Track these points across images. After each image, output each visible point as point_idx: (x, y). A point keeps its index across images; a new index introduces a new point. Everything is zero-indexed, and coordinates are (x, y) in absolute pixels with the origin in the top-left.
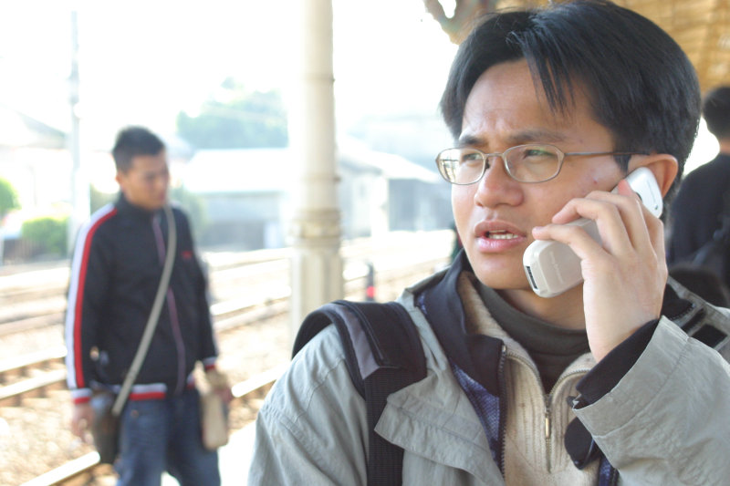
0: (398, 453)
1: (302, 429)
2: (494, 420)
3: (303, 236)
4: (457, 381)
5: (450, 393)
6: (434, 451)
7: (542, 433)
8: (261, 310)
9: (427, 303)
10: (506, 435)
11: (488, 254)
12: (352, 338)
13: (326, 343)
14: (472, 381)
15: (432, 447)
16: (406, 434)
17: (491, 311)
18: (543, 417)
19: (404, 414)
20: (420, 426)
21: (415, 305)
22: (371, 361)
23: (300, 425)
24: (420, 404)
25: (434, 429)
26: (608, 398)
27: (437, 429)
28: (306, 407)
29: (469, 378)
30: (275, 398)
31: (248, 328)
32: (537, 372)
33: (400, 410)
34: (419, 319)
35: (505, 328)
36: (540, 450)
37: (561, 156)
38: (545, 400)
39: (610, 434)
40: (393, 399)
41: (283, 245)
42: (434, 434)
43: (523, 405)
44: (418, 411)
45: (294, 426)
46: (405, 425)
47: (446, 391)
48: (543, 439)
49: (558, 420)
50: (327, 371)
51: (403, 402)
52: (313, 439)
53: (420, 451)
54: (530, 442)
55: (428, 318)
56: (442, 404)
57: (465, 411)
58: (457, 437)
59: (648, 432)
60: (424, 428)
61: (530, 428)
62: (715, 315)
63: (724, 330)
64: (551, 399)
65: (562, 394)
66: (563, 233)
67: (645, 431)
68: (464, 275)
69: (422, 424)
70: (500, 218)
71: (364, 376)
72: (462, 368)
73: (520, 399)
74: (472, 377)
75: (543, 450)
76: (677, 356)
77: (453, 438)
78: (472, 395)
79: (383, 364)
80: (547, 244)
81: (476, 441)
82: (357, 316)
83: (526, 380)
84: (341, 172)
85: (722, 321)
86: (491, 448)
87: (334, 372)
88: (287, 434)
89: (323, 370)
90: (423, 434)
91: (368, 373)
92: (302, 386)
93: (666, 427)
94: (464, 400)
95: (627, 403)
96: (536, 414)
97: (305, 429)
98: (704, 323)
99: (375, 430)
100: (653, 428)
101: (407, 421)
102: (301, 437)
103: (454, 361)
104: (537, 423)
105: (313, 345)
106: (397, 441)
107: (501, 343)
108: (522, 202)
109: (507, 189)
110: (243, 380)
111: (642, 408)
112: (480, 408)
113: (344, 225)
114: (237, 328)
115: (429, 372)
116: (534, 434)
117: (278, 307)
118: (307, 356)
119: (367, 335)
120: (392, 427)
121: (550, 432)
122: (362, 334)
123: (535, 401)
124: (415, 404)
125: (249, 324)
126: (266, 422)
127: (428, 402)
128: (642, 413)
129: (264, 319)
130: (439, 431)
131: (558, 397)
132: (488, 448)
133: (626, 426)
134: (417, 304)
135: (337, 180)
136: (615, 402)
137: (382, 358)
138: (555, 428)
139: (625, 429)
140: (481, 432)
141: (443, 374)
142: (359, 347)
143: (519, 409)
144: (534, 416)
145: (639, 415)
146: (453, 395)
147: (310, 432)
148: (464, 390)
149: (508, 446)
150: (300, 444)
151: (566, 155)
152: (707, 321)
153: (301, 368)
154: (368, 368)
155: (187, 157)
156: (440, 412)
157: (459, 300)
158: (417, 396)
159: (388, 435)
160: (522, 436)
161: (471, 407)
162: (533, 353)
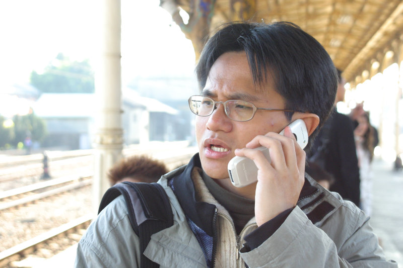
1: (103, 253)
2: (210, 250)
3: (102, 143)
4: (190, 228)
5: (186, 234)
7: (235, 257)
8: (77, 184)
9: (174, 184)
10: (216, 261)
11: (210, 158)
12: (133, 202)
13: (118, 205)
14: (198, 228)
15: (175, 264)
16: (161, 256)
17: (209, 189)
18: (235, 248)
19: (160, 245)
20: (169, 252)
21: (168, 185)
22: (143, 216)
23: (101, 250)
24: (169, 240)
25: (176, 254)
26: (256, 251)
27: (178, 254)
28: (105, 241)
29: (197, 226)
30: (88, 235)
31: (68, 194)
32: (233, 224)
33: (158, 243)
34: (170, 193)
35: (216, 198)
36: (233, 266)
37: (255, 109)
38: (237, 239)
40: (154, 237)
41: (90, 148)
42: (177, 256)
43: (225, 241)
44: (168, 244)
45: (98, 251)
46: (161, 252)
47: (184, 233)
48: (235, 260)
50: (118, 221)
51: (160, 239)
52: (109, 259)
53: (168, 266)
54: (228, 262)
55: (175, 192)
56: (181, 240)
57: (194, 244)
58: (189, 259)
60: (171, 253)
61: (228, 254)
62: (330, 196)
63: (334, 205)
64: (240, 238)
66: (251, 153)
68: (196, 169)
69: (170, 251)
70: (218, 137)
71: (139, 224)
72: (192, 220)
73: (223, 239)
75: (235, 266)
77: (187, 259)
78: (198, 236)
79: (149, 217)
80: (242, 159)
81: (200, 261)
82: (136, 191)
83: (227, 228)
84: (124, 108)
85: (333, 200)
86: (208, 265)
87: (121, 221)
88: (94, 255)
89: (116, 220)
90: (170, 256)
91: (141, 222)
92: (103, 229)
94: (194, 239)
95: (265, 255)
96: (232, 246)
97: (104, 253)
98: (324, 200)
99: (144, 254)
101: (162, 249)
102: (102, 258)
103: (189, 217)
104: (232, 251)
105: (110, 206)
106: (156, 260)
107: (215, 207)
108: (231, 130)
109: (224, 123)
112: (202, 243)
113: (125, 137)
114: (62, 193)
115: (175, 222)
116: (230, 257)
117: (86, 182)
118: (107, 212)
119: (141, 201)
120: (153, 252)
121: (239, 257)
122: (138, 200)
123: (231, 239)
124: (167, 240)
125: (69, 191)
126: (82, 249)
127: (174, 239)
129: (78, 188)
130: (179, 255)
133: (264, 266)
134: (169, 185)
135: (121, 112)
136: (259, 254)
137: (149, 214)
140: (203, 256)
141: (182, 224)
142: (136, 208)
143: (223, 244)
144: (230, 248)
146: (188, 235)
147: (107, 254)
148: (194, 233)
149: (217, 264)
151: (258, 109)
152: (325, 199)
153: (103, 219)
154: (141, 219)
155: (36, 97)
156: (180, 244)
157: (192, 183)
158: (168, 235)
159: (151, 256)
160: (223, 258)
161: (197, 242)
162: (231, 213)
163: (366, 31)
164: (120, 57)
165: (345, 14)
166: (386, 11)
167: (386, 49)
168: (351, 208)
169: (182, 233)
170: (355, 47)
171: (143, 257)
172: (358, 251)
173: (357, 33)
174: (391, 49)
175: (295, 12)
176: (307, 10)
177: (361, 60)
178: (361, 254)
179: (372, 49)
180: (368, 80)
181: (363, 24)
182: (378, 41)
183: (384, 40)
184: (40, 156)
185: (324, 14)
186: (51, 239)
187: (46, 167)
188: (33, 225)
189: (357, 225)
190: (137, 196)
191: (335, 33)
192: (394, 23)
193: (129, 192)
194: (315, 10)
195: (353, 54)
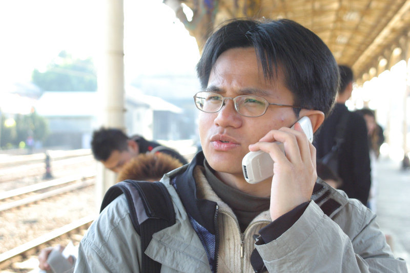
0: (158, 266)
1: (104, 252)
2: (212, 248)
4: (193, 226)
5: (188, 233)
6: (177, 265)
7: (239, 255)
8: (79, 184)
9: (177, 182)
10: (219, 257)
12: (134, 201)
13: (119, 204)
14: (200, 226)
15: (177, 263)
16: (162, 255)
17: (212, 187)
18: (240, 246)
19: (162, 244)
20: (170, 251)
21: (170, 184)
22: (144, 214)
23: (103, 249)
24: (171, 238)
25: (178, 252)
26: (274, 242)
27: (180, 252)
28: (107, 239)
29: (199, 224)
30: (89, 235)
31: (71, 194)
32: (237, 221)
33: (159, 242)
34: (172, 191)
35: (219, 196)
36: (238, 264)
37: (267, 104)
38: (241, 237)
39: (272, 261)
40: (156, 236)
42: (178, 255)
43: (229, 239)
45: (99, 250)
46: (162, 250)
47: (186, 231)
48: (239, 258)
49: (248, 248)
50: (119, 219)
51: (161, 238)
52: (110, 258)
53: (170, 265)
54: (232, 260)
55: (177, 191)
56: (183, 239)
57: (196, 243)
58: (190, 257)
59: (293, 264)
60: (173, 252)
61: (232, 252)
62: (336, 194)
63: (340, 202)
64: (244, 236)
65: (250, 233)
67: (291, 263)
68: (198, 167)
69: (172, 250)
70: (227, 133)
71: (140, 223)
73: (227, 237)
74: (200, 224)
75: (239, 264)
76: (316, 225)
77: (189, 257)
78: (200, 234)
79: (150, 216)
81: (202, 259)
82: (137, 189)
83: (231, 226)
84: (127, 106)
85: (339, 197)
86: (210, 264)
87: (123, 220)
88: (95, 255)
89: (117, 219)
90: (172, 255)
91: (142, 221)
92: (105, 228)
93: (303, 263)
94: (196, 237)
95: (284, 247)
96: (236, 244)
97: (106, 253)
98: (329, 198)
99: (145, 253)
100: (296, 263)
101: (163, 248)
102: (103, 257)
103: (191, 215)
104: (236, 249)
105: (112, 205)
106: (157, 259)
107: (216, 204)
108: (241, 126)
109: (234, 118)
110: (68, 223)
111: (292, 251)
112: (204, 242)
114: (65, 193)
115: (177, 221)
116: (234, 255)
117: (89, 182)
118: (108, 211)
119: (142, 199)
120: (154, 251)
121: (243, 255)
122: (140, 199)
123: (236, 237)
124: (168, 239)
125: (72, 191)
126: (84, 248)
127: (176, 238)
128: (291, 253)
129: (81, 189)
130: (181, 254)
131: (248, 235)
132: (208, 263)
133: (281, 259)
134: (171, 183)
135: (124, 111)
136: (278, 245)
137: (150, 212)
138: (246, 252)
139: (281, 260)
140: (205, 254)
141: (184, 222)
142: (138, 206)
143: (227, 242)
144: (235, 245)
145: (289, 254)
146: (190, 233)
147: (108, 254)
148: (196, 231)
149: (220, 262)
150: (102, 261)
151: (269, 104)
152: (331, 197)
153: (105, 218)
154: (142, 218)
155: (38, 96)
156: (182, 243)
157: (194, 181)
158: (170, 234)
159: (152, 255)
160: (227, 256)
161: (199, 241)
162: (235, 210)
163: (373, 28)
164: (123, 55)
165: (352, 10)
166: (394, 7)
167: (394, 46)
168: (358, 206)
169: (184, 231)
170: (362, 43)
171: (144, 256)
172: (367, 248)
173: (364, 29)
174: (398, 45)
175: (301, 8)
176: (313, 6)
177: (369, 57)
178: (370, 251)
179: (380, 46)
180: (375, 78)
181: (370, 21)
182: (386, 38)
183: (392, 36)
184: (42, 156)
185: (330, 10)
186: (53, 240)
187: (48, 166)
188: (35, 226)
189: (364, 223)
190: (138, 195)
191: (342, 29)
192: (402, 20)
193: (130, 190)
194: (322, 6)
195: (360, 51)
